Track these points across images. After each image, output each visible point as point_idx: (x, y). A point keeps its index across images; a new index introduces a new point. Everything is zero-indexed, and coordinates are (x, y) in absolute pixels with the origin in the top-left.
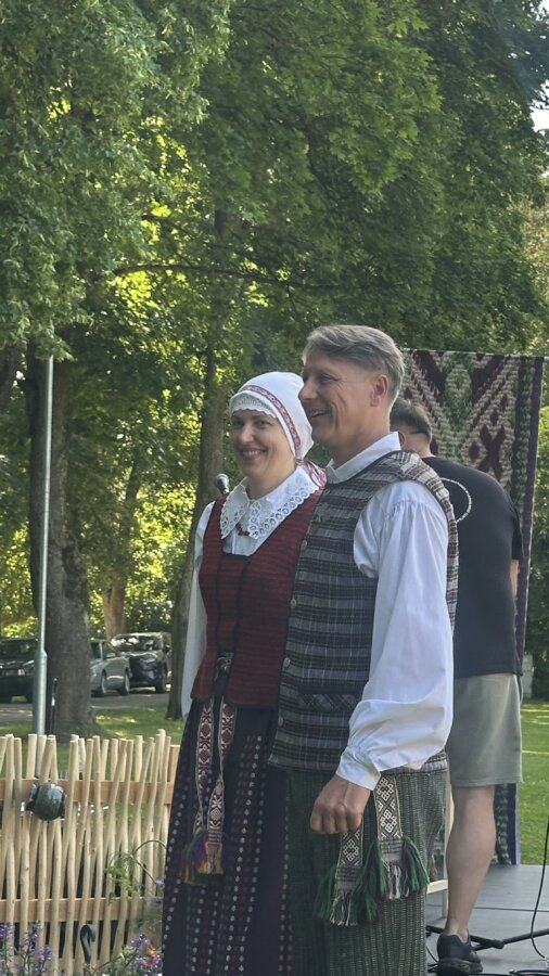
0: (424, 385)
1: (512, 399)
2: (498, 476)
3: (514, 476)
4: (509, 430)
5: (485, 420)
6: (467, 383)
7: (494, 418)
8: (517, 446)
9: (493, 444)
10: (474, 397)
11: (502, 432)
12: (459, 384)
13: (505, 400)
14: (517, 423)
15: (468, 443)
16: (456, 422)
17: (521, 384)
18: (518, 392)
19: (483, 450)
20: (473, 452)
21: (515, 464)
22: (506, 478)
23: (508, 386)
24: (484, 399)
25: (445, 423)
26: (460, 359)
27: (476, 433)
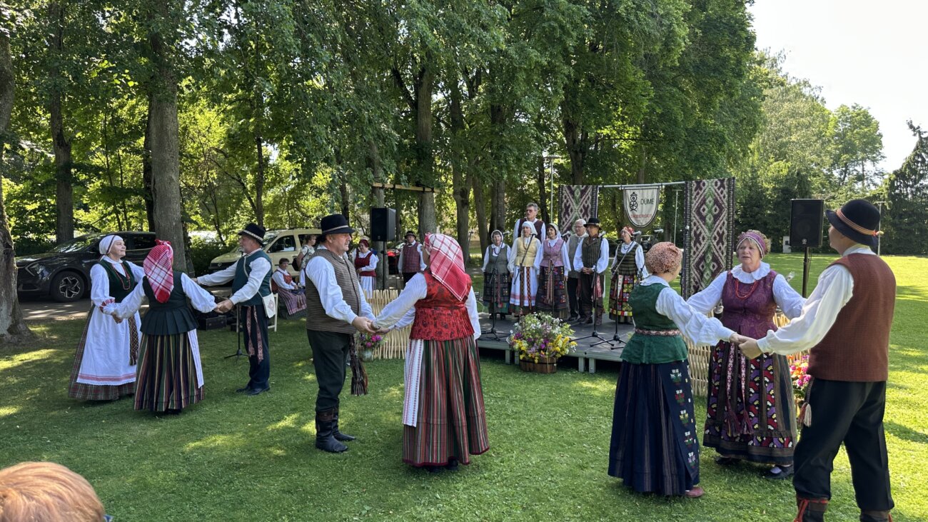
0: (569, 194)
1: (591, 197)
4: (590, 205)
5: (584, 203)
6: (580, 193)
7: (586, 202)
8: (592, 209)
9: (586, 209)
10: (581, 197)
11: (588, 206)
12: (577, 194)
13: (589, 198)
14: (592, 203)
15: (580, 209)
16: (577, 203)
17: (593, 193)
18: (592, 195)
20: (581, 211)
23: (590, 193)
24: (584, 197)
25: (574, 204)
26: (578, 187)
27: (582, 206)
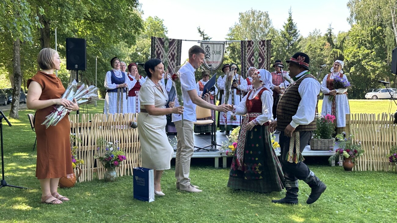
0: (160, 44)
1: (176, 47)
2: (174, 62)
3: (177, 62)
4: (176, 53)
5: (172, 51)
6: (168, 44)
8: (177, 56)
9: (173, 56)
10: (170, 47)
13: (175, 47)
15: (169, 55)
16: (166, 51)
17: (178, 45)
18: (178, 46)
19: (171, 57)
21: (177, 59)
22: (176, 62)
23: (176, 45)
24: (171, 47)
25: (164, 51)
26: (167, 40)
27: (170, 54)
